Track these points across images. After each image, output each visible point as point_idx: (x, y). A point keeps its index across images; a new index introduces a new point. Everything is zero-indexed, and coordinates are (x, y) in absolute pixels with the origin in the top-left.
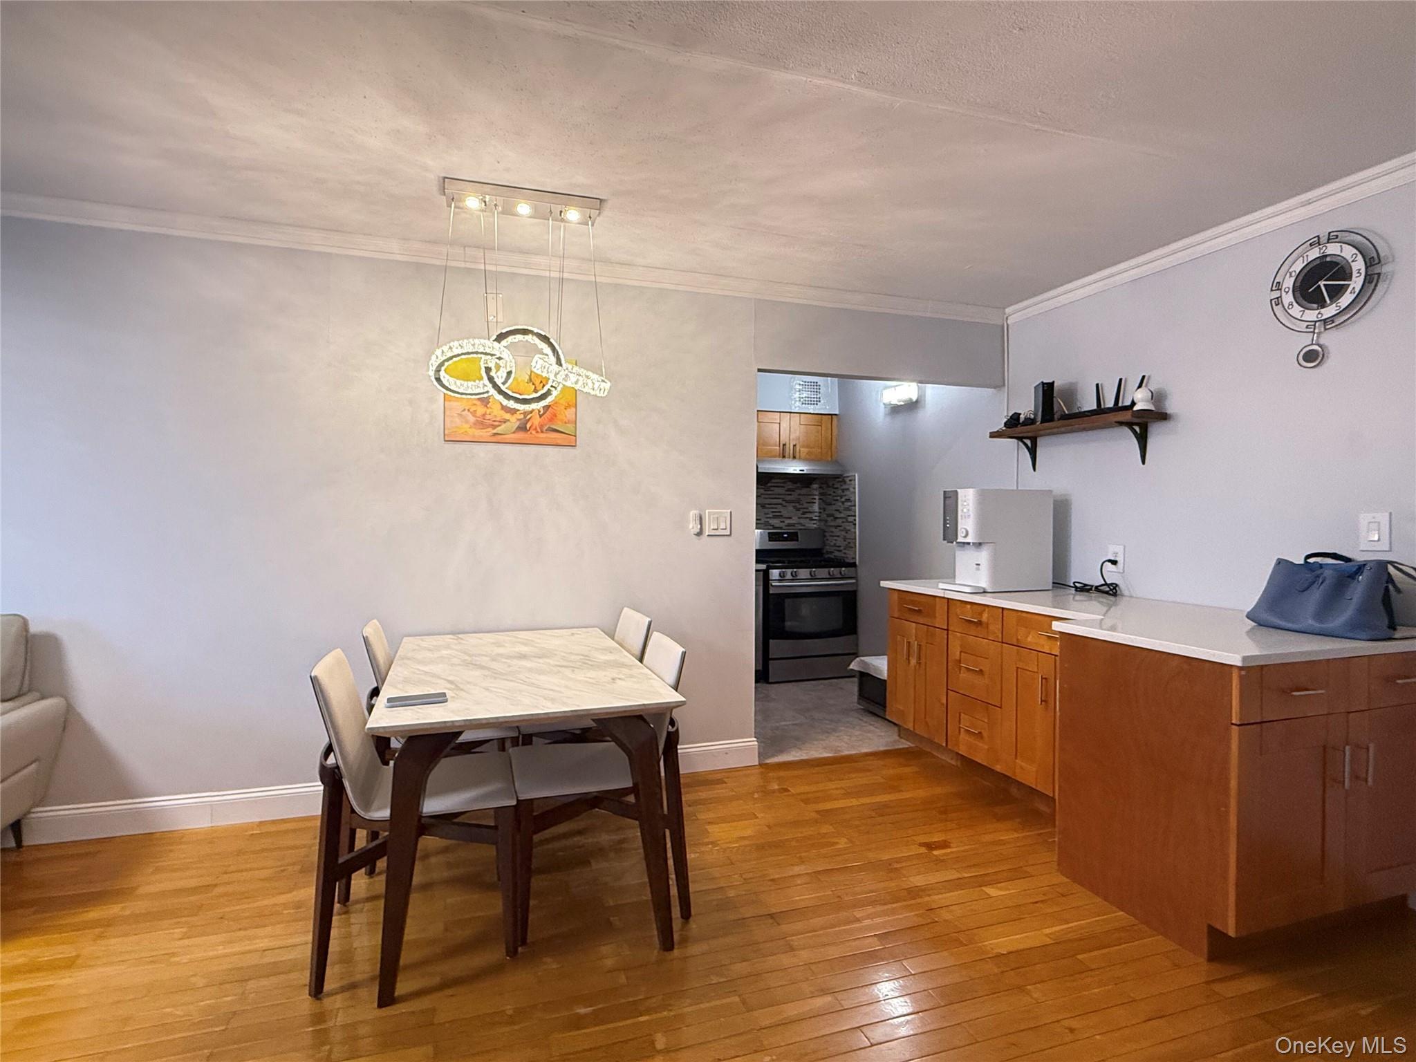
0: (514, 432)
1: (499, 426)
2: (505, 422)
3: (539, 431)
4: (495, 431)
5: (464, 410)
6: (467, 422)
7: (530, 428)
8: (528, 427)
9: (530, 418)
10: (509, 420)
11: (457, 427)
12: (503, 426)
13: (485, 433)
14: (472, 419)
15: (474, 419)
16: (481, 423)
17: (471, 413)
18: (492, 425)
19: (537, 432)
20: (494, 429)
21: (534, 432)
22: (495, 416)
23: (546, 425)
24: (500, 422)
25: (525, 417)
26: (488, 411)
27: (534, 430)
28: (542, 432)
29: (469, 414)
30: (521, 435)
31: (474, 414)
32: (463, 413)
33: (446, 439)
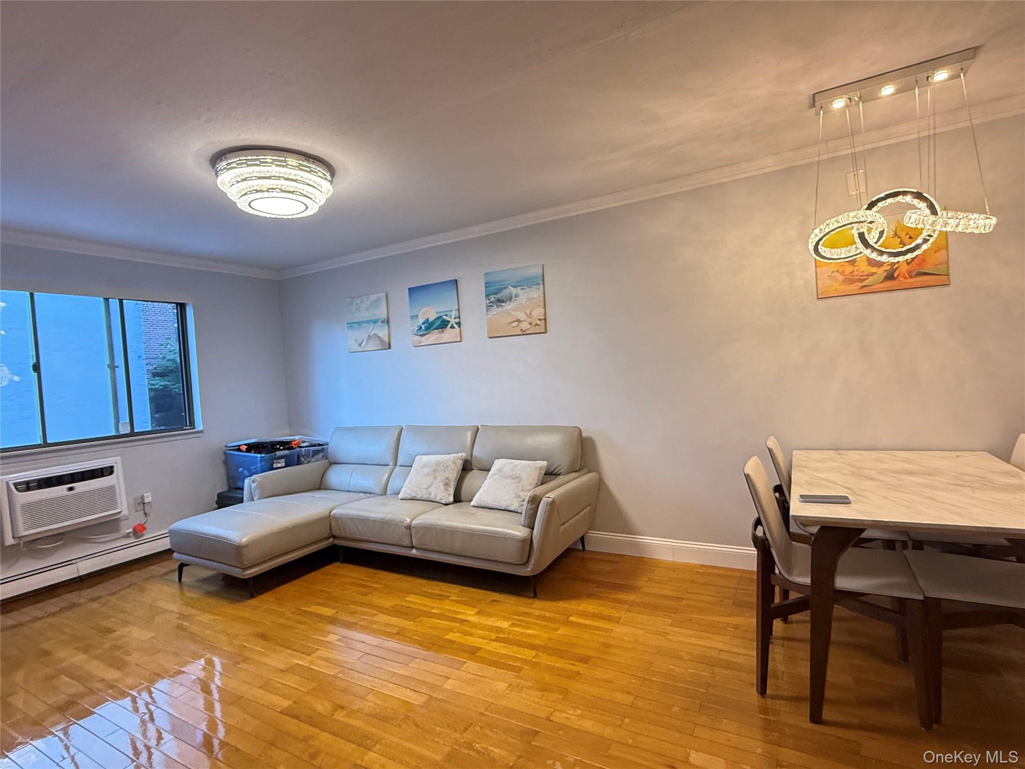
0: (881, 282)
1: (867, 279)
2: (872, 275)
3: (908, 276)
4: (863, 284)
5: (834, 272)
6: (836, 281)
7: (898, 276)
8: (896, 275)
9: (897, 268)
10: (875, 273)
11: (828, 286)
12: (871, 278)
13: (855, 287)
14: (840, 277)
15: (843, 277)
16: (850, 280)
17: (840, 273)
18: (860, 279)
19: (906, 278)
20: (861, 283)
21: (902, 279)
22: (863, 271)
23: (915, 270)
24: (867, 275)
25: (892, 268)
26: (855, 269)
27: (902, 277)
28: (911, 277)
29: (838, 274)
30: (889, 284)
31: (842, 273)
32: (833, 274)
33: (819, 297)
